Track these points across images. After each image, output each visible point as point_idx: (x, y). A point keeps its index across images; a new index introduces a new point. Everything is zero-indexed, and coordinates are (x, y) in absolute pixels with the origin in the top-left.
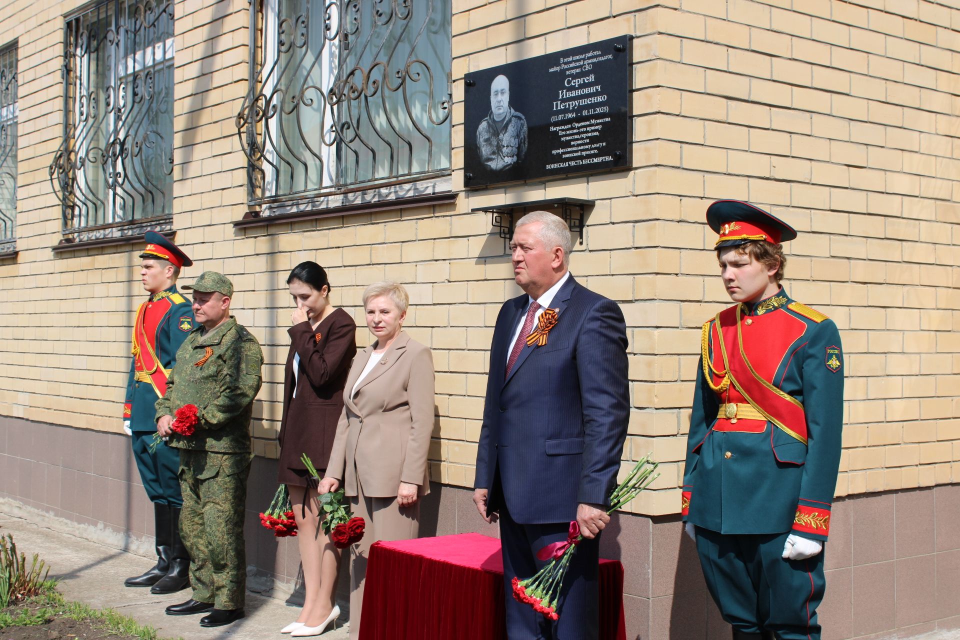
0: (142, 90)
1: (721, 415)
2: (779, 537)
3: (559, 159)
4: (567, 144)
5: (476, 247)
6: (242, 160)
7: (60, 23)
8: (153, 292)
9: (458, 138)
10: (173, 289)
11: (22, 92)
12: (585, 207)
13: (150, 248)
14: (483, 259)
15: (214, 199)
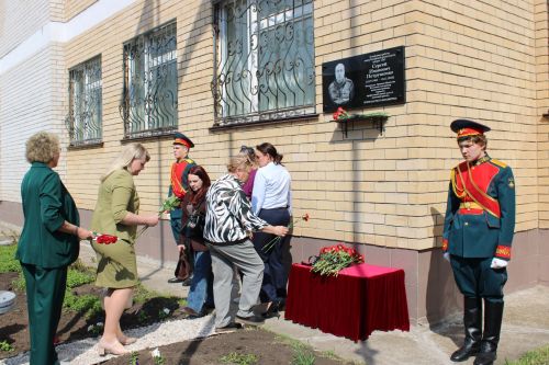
0: (162, 73)
1: (461, 207)
2: (489, 259)
3: (370, 99)
4: (374, 93)
5: (329, 137)
6: (211, 101)
7: (121, 46)
8: (179, 159)
9: (319, 90)
10: (187, 157)
11: (103, 75)
12: (383, 119)
13: (178, 140)
14: (332, 142)
15: (199, 118)
